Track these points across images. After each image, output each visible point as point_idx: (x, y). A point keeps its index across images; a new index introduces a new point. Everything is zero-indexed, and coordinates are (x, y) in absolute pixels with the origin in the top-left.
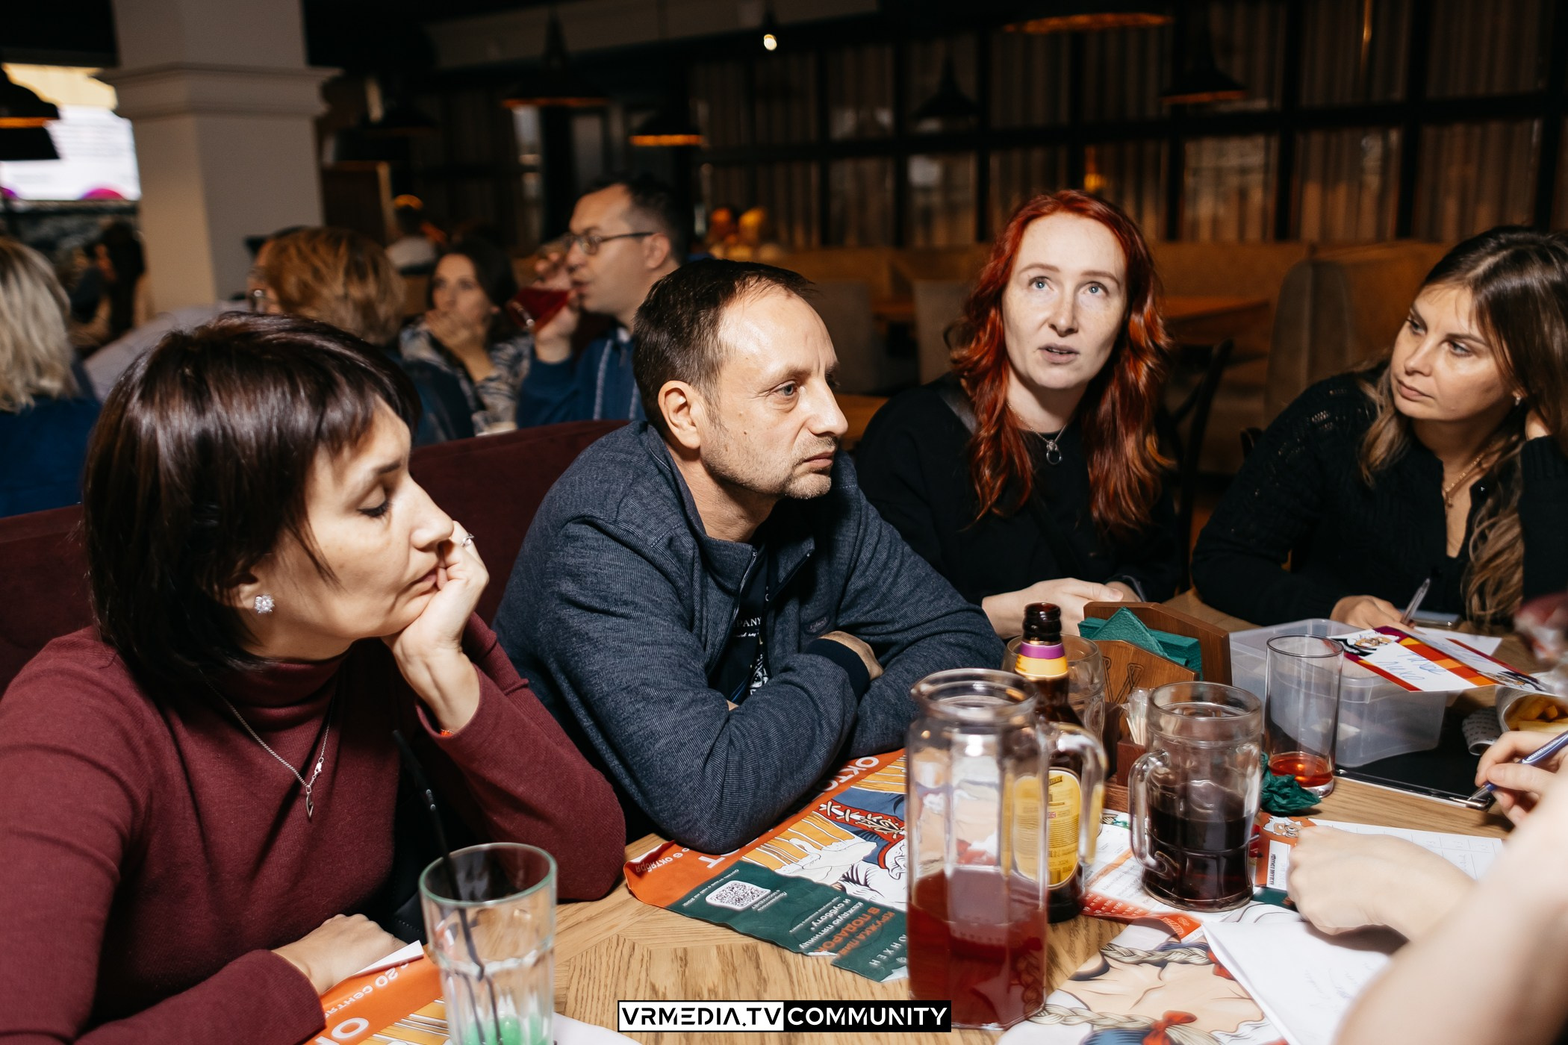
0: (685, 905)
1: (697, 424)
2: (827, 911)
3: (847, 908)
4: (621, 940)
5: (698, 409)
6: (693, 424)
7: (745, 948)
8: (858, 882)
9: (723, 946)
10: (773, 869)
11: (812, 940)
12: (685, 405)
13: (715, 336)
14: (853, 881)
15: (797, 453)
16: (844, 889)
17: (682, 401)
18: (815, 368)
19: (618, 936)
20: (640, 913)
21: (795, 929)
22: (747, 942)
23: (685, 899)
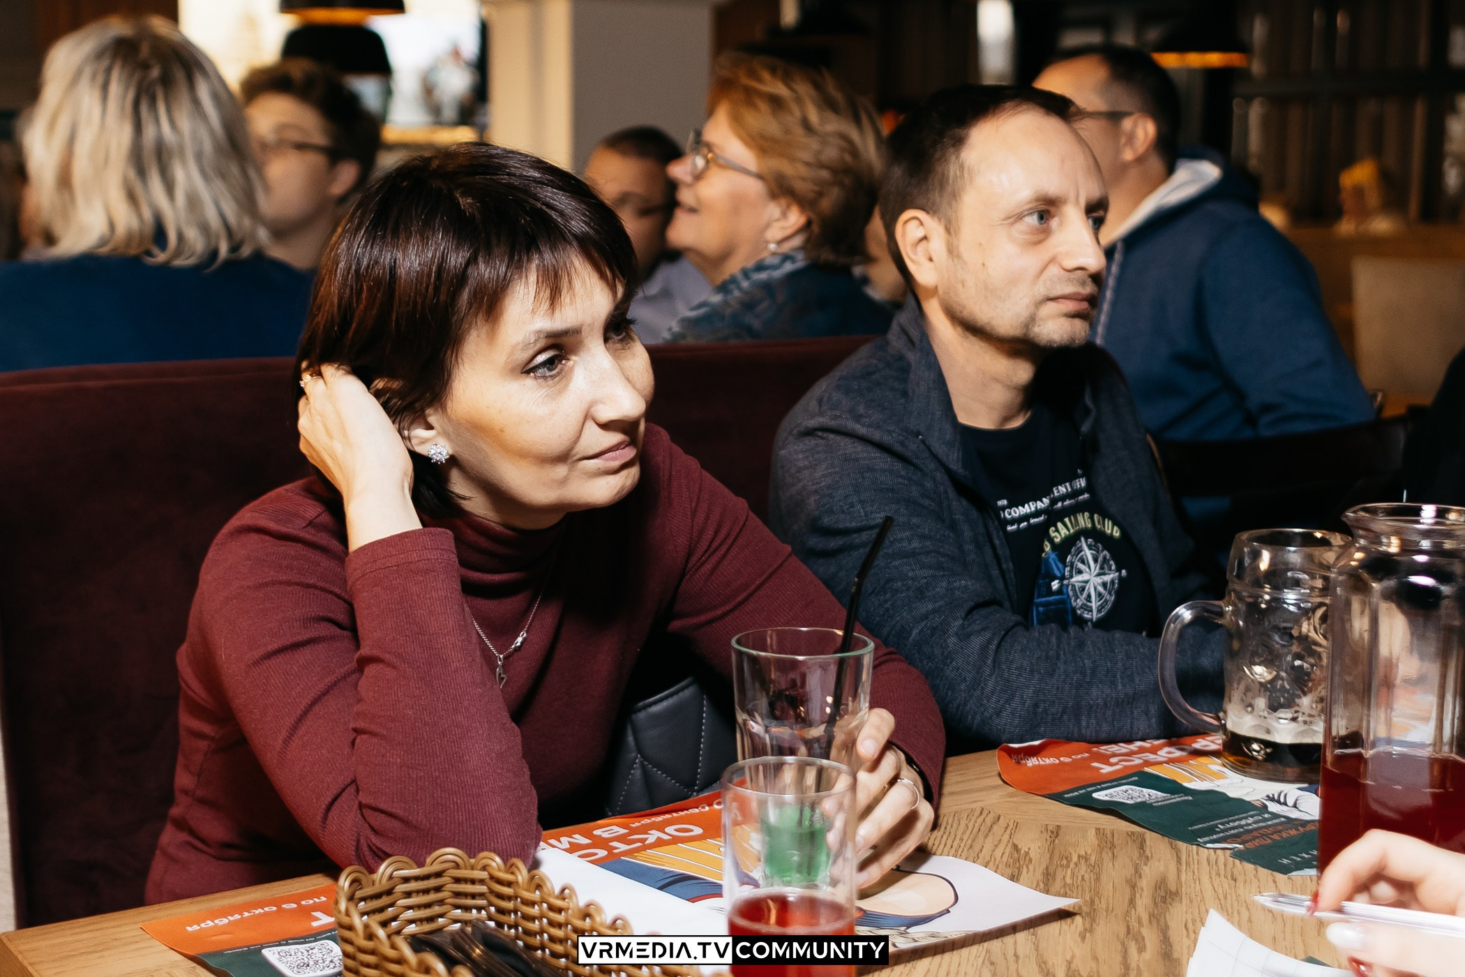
0: (1066, 796)
1: (934, 258)
2: (1240, 819)
3: (1265, 820)
4: (985, 812)
5: (938, 245)
6: (931, 260)
7: (1130, 833)
8: (1285, 804)
9: (1104, 829)
10: (1180, 782)
11: (1215, 837)
12: (925, 238)
13: (958, 157)
14: (1279, 802)
15: (1041, 290)
16: (1265, 807)
17: (920, 233)
18: (1072, 196)
19: (983, 809)
20: (1011, 795)
21: (1196, 827)
22: (1132, 830)
23: (1068, 792)
